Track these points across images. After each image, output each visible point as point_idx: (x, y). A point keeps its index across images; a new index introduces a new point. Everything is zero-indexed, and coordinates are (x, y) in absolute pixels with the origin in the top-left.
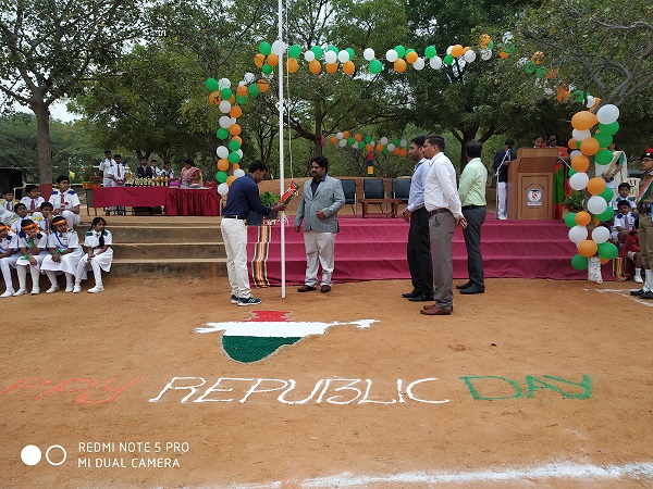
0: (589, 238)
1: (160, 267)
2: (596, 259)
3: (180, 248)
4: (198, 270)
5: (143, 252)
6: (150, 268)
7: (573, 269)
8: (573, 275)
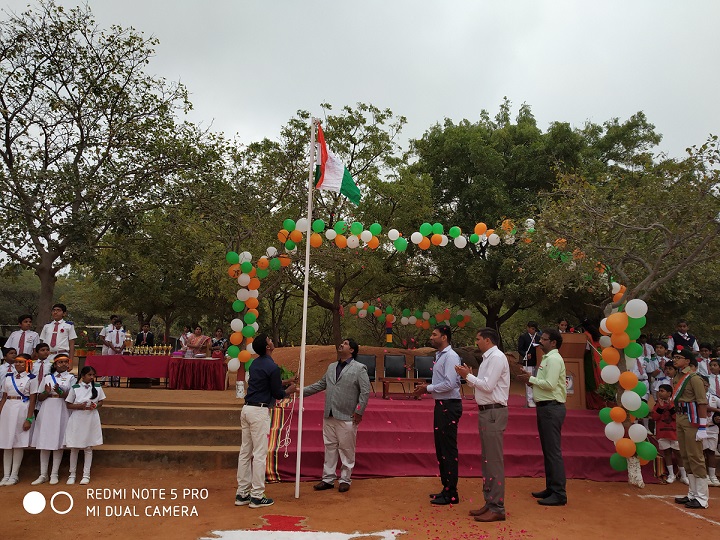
0: (626, 436)
1: (159, 455)
2: (635, 460)
3: (183, 433)
4: (201, 459)
5: (140, 437)
6: (148, 457)
7: (611, 469)
8: (612, 475)
